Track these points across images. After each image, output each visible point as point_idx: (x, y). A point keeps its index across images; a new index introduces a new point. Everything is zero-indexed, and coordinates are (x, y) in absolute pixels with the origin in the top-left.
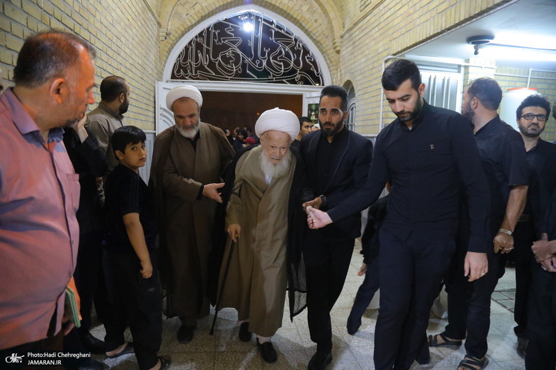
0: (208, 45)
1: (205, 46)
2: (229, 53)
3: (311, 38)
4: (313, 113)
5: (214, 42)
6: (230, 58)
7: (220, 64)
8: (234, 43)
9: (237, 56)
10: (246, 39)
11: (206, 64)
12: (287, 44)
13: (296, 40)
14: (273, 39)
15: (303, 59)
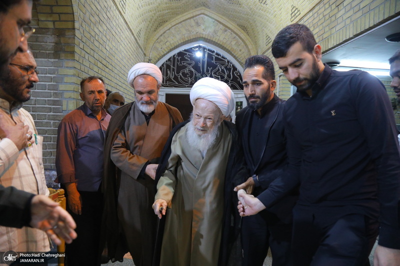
0: (174, 66)
1: (172, 66)
2: (186, 71)
3: (238, 61)
4: (239, 107)
5: (177, 64)
6: (187, 74)
7: (181, 77)
8: (190, 64)
9: (191, 72)
10: (197, 61)
11: (172, 77)
12: (223, 65)
13: (228, 62)
14: (214, 61)
15: (233, 74)
